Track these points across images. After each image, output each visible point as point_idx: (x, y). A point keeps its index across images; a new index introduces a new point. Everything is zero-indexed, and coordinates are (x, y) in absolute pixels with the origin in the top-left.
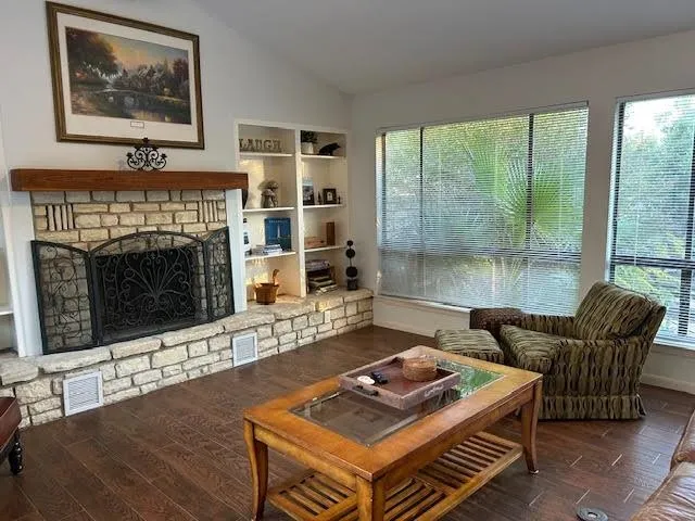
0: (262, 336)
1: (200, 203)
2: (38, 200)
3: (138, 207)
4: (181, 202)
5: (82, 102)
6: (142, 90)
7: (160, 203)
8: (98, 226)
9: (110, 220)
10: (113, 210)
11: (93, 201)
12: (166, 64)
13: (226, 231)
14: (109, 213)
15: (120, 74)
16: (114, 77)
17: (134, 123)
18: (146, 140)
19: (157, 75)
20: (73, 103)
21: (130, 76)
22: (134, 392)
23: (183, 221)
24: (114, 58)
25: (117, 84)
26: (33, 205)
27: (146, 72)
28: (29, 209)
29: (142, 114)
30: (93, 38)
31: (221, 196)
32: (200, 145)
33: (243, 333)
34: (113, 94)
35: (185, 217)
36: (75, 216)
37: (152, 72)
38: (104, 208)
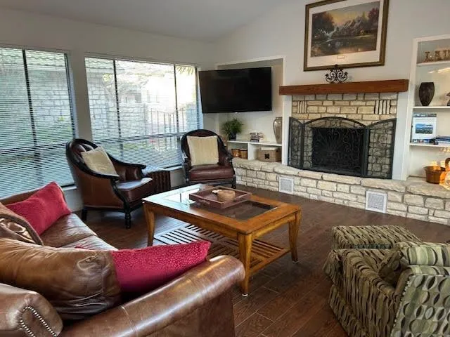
0: (390, 198)
1: (378, 102)
2: (295, 99)
3: (337, 102)
4: (364, 100)
5: (316, 50)
6: (347, 36)
7: (350, 101)
8: (316, 112)
9: (323, 109)
10: (324, 104)
11: (316, 100)
12: (364, 16)
13: (394, 121)
14: (322, 105)
15: (335, 30)
16: (332, 33)
17: (340, 56)
18: (336, 65)
19: (357, 24)
20: (312, 51)
21: (340, 30)
22: (306, 195)
23: (363, 112)
24: (333, 22)
25: (334, 36)
26: (293, 101)
27: (349, 25)
28: (291, 102)
29: (344, 50)
30: (324, 16)
31: (394, 96)
32: (381, 63)
33: (375, 190)
34: (330, 42)
35: (365, 110)
36: (308, 106)
37: (354, 23)
38: (320, 103)
